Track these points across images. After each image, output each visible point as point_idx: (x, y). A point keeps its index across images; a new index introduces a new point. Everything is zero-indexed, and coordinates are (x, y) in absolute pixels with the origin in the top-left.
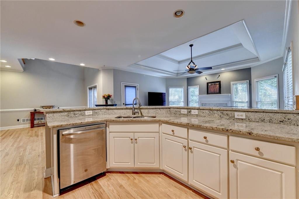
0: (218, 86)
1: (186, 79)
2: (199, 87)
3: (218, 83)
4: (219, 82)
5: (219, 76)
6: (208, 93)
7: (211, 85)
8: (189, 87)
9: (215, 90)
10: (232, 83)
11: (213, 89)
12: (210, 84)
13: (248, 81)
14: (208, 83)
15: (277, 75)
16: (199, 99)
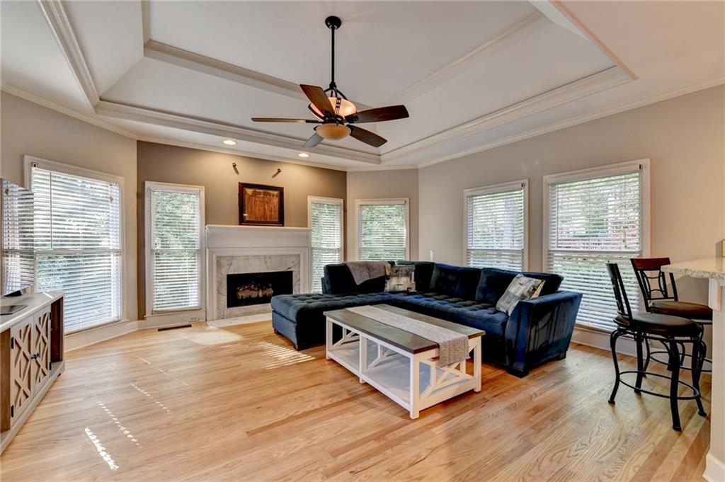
0: (276, 200)
1: (136, 142)
2: (203, 194)
3: (276, 193)
4: (281, 190)
5: (279, 171)
6: (242, 221)
7: (255, 194)
8: (148, 184)
9: (268, 213)
10: (310, 199)
11: (262, 209)
12: (249, 191)
13: (342, 201)
14: (243, 186)
15: (407, 200)
16: (207, 240)
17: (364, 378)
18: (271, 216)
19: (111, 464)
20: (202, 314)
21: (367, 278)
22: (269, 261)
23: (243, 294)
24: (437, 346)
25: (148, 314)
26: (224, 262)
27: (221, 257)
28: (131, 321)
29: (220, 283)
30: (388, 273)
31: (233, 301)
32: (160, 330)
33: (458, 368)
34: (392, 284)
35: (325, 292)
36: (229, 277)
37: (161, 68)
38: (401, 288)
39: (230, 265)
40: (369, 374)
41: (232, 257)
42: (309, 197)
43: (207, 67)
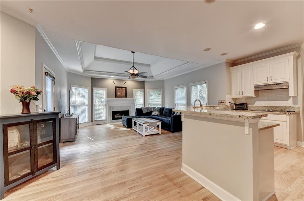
0: (124, 91)
1: (91, 79)
2: (106, 90)
3: (125, 89)
4: (126, 88)
5: (125, 82)
6: (116, 96)
7: (119, 89)
8: (94, 88)
9: (122, 94)
10: (134, 90)
12: (118, 89)
13: (143, 90)
14: (116, 87)
15: (161, 89)
16: (107, 102)
17: (138, 132)
18: (123, 95)
19: (93, 140)
20: (106, 121)
21: (147, 112)
22: (123, 108)
23: (116, 116)
24: (149, 123)
25: (94, 121)
26: (111, 108)
27: (111, 106)
28: (90, 122)
29: (110, 113)
30: (153, 110)
31: (114, 118)
32: (97, 125)
33: (155, 128)
34: (153, 113)
35: (136, 115)
36: (113, 112)
37: (97, 62)
38: (156, 115)
39: (113, 109)
40: (139, 131)
41: (113, 106)
42: (134, 89)
43: (107, 61)
